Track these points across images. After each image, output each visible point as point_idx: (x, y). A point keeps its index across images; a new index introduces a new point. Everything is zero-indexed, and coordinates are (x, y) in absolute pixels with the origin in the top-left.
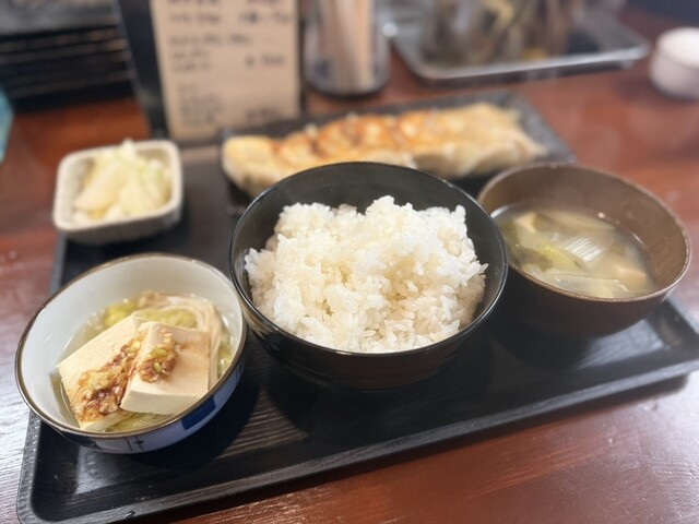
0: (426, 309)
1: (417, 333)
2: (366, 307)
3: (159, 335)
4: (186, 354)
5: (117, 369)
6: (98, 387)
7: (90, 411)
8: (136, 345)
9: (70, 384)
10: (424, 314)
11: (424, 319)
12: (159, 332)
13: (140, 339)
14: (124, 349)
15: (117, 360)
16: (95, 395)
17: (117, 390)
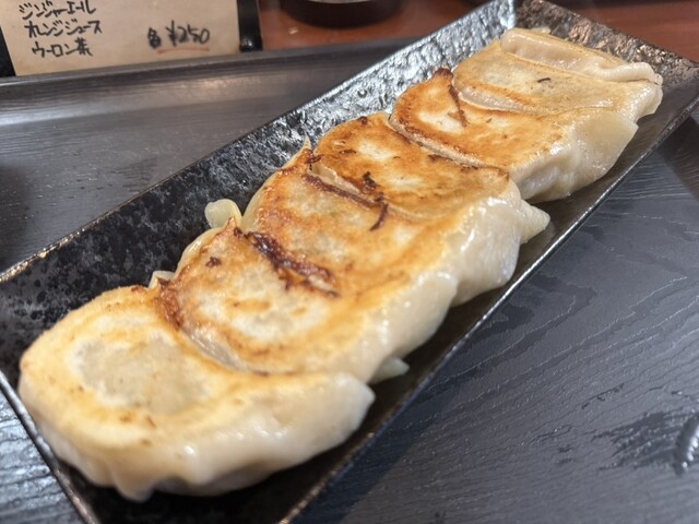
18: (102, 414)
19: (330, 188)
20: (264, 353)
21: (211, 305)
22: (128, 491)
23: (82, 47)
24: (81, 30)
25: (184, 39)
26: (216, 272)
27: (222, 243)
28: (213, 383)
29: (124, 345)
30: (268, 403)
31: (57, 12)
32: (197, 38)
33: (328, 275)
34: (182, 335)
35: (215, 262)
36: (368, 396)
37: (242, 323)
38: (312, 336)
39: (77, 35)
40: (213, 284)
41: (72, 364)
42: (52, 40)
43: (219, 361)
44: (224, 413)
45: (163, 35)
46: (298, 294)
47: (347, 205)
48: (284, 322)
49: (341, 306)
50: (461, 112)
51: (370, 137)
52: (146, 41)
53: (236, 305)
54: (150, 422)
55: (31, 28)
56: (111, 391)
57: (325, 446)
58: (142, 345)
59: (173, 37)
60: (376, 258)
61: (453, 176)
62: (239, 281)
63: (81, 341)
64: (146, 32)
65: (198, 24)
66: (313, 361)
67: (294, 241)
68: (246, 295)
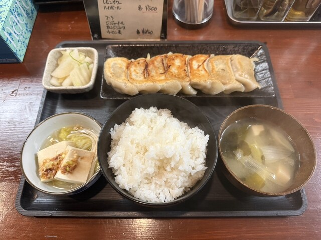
0: (172, 179)
1: (165, 186)
2: (145, 172)
3: (72, 154)
4: (82, 162)
5: (56, 163)
6: (48, 168)
7: (44, 176)
8: (63, 156)
9: (40, 162)
10: (170, 181)
11: (169, 182)
12: (72, 153)
13: (65, 154)
14: (59, 155)
15: (56, 159)
16: (47, 170)
17: (54, 172)
18: (110, 71)
19: (163, 64)
20: (131, 79)
21: (133, 69)
22: (107, 82)
23: (120, 32)
24: (120, 28)
25: (146, 33)
26: (138, 65)
27: (142, 62)
28: (123, 77)
29: (119, 66)
30: (125, 83)
31: (115, 24)
32: (150, 33)
33: (149, 75)
34: (127, 70)
35: (139, 63)
36: (138, 93)
37: (133, 74)
38: (137, 81)
39: (119, 30)
40: (136, 66)
41: (112, 64)
42: (113, 30)
43: (127, 76)
44: (121, 81)
45: (141, 32)
46: (143, 75)
47: (162, 68)
48: (137, 77)
49: (144, 80)
50: (200, 66)
51: (180, 59)
52: (136, 33)
53: (135, 71)
54: (113, 76)
55: (108, 27)
56: (113, 70)
57: (129, 94)
58: (121, 68)
59: (143, 32)
60: (156, 78)
61: (183, 75)
62: (139, 68)
63: (116, 62)
64: (136, 31)
65: (150, 30)
66: (135, 84)
67: (151, 68)
68: (138, 71)
